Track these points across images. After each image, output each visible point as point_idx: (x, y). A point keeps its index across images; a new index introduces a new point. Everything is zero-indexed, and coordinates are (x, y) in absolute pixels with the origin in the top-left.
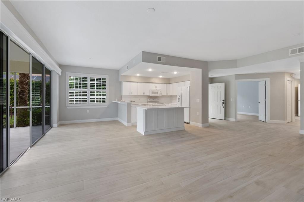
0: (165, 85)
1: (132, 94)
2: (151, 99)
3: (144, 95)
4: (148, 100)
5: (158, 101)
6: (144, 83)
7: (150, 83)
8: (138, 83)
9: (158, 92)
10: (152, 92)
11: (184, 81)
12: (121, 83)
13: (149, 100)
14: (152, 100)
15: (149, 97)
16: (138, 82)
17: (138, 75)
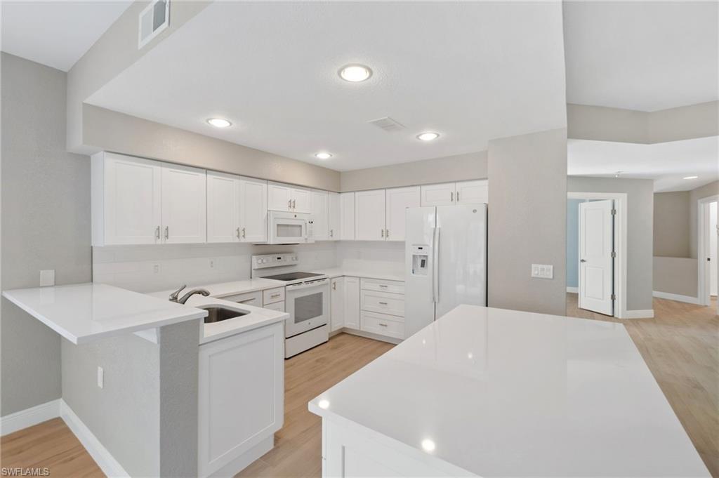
0: (325, 195)
1: (175, 239)
2: (270, 257)
3: (243, 240)
4: (255, 266)
5: (295, 265)
6: (242, 182)
7: (268, 180)
8: (211, 177)
9: (301, 226)
10: (278, 225)
11: (455, 182)
12: (84, 161)
13: (257, 262)
14: (271, 261)
15: (262, 249)
16: (207, 170)
17: (220, 123)
